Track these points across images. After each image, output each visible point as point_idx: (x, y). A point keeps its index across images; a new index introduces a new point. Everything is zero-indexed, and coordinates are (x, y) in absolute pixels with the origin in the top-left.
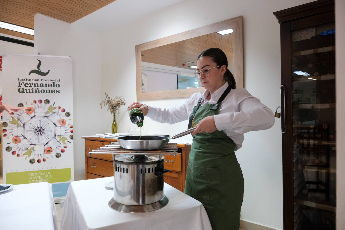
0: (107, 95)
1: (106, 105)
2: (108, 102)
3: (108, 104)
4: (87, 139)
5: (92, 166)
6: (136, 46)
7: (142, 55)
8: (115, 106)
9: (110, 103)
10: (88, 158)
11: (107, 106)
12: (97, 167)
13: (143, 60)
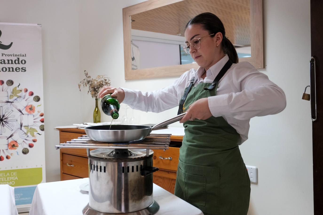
0: (87, 74)
1: (86, 86)
2: (88, 82)
3: (88, 86)
4: (62, 131)
5: (68, 165)
6: (123, 9)
7: (133, 21)
8: (97, 88)
9: (90, 83)
10: (64, 154)
11: (87, 88)
12: (75, 166)
13: (133, 28)
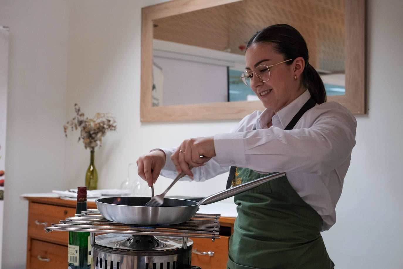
0: (79, 110)
1: (76, 129)
2: (81, 123)
3: (79, 129)
4: (33, 201)
5: (40, 259)
6: (143, 9)
7: (155, 26)
8: (94, 133)
9: (83, 125)
10: (32, 240)
11: (78, 133)
12: (51, 260)
13: (156, 36)
